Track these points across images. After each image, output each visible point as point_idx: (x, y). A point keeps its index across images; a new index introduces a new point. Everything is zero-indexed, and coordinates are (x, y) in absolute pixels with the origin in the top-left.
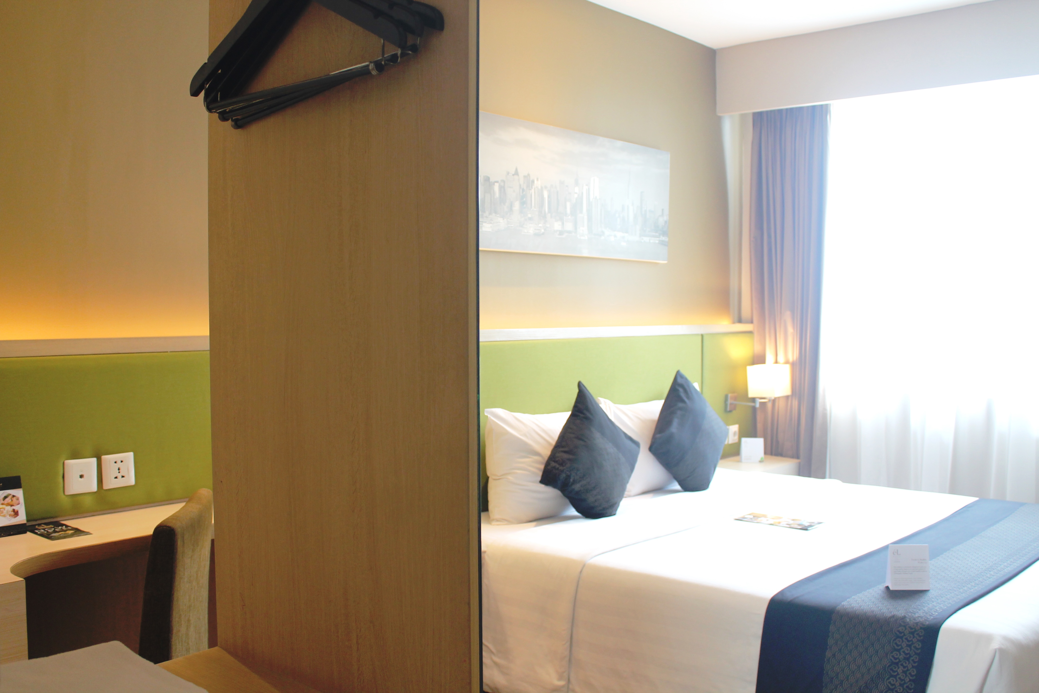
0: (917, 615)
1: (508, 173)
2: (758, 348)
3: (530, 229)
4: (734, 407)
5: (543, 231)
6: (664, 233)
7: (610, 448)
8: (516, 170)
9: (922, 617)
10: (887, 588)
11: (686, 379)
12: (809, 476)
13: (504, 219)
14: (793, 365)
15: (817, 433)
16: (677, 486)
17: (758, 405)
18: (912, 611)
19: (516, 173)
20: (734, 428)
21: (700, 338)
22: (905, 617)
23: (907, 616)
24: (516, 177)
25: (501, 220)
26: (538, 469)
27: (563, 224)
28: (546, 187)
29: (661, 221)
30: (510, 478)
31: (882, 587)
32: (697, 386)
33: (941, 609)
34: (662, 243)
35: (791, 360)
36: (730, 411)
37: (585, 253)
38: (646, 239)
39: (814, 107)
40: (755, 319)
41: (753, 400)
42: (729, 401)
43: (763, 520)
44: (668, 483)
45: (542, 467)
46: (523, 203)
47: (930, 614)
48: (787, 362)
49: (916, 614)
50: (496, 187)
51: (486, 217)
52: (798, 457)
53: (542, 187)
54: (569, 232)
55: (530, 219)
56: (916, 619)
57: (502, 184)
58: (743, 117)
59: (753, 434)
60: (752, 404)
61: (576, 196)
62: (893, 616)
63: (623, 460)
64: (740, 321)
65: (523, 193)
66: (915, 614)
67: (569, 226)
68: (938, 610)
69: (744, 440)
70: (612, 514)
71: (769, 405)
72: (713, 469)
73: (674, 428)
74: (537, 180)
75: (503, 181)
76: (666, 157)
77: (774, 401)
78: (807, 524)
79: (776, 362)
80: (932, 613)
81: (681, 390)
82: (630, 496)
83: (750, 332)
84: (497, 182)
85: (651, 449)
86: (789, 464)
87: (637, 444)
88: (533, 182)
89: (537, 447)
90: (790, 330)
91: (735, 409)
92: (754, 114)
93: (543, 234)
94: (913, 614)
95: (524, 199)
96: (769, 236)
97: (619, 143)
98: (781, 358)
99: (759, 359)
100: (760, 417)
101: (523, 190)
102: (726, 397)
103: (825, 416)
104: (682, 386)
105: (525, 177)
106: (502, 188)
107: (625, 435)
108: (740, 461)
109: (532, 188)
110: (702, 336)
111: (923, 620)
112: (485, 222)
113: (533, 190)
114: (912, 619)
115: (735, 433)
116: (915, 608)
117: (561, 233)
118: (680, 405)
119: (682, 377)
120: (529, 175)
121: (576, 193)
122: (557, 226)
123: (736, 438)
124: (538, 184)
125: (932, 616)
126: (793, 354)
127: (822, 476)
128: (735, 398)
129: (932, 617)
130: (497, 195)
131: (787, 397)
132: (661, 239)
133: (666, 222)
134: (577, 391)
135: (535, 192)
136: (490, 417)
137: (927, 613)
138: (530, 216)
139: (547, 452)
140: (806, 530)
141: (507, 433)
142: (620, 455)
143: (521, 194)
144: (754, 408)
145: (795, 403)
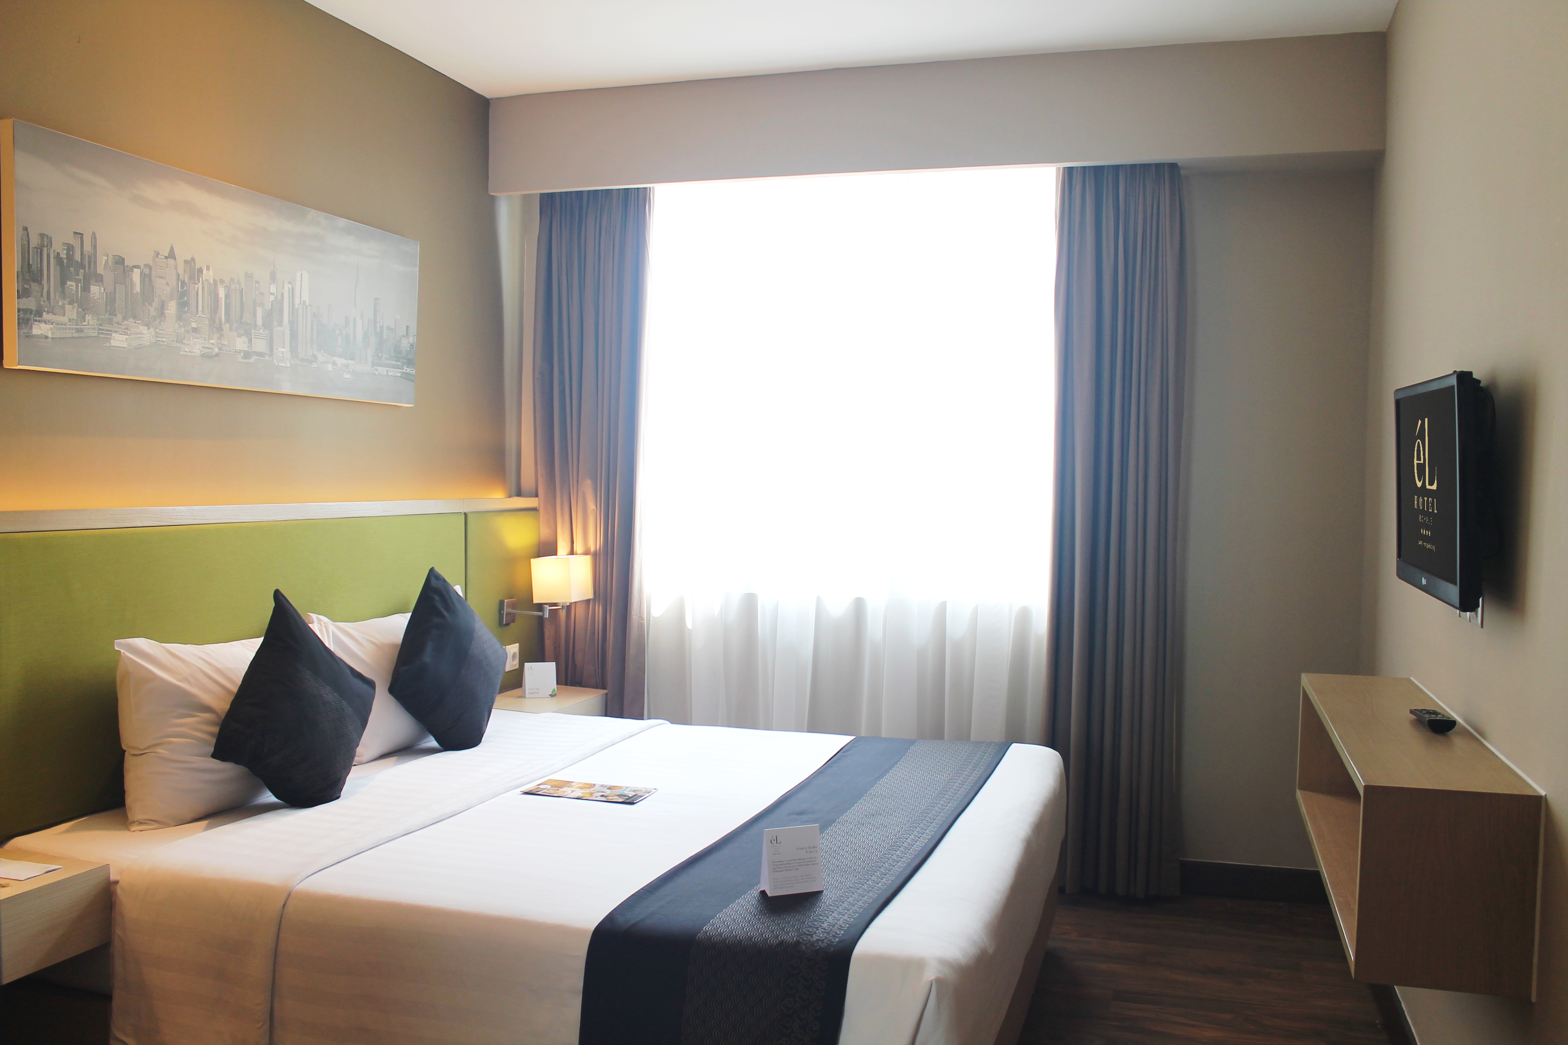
0: (815, 938)
1: (157, 254)
2: (545, 533)
3: (195, 346)
4: (512, 618)
5: (217, 350)
6: (410, 363)
7: (329, 694)
8: (172, 249)
9: (822, 941)
10: (763, 893)
11: (445, 581)
12: (621, 716)
13: (149, 329)
14: (595, 556)
15: (632, 651)
16: (433, 743)
17: (547, 615)
18: (807, 932)
19: (172, 255)
20: (513, 649)
21: (463, 517)
22: (798, 943)
23: (801, 940)
24: (171, 261)
25: (144, 329)
26: (211, 734)
27: (250, 341)
28: (222, 281)
29: (405, 344)
30: (161, 750)
31: (755, 893)
32: (459, 589)
33: (847, 924)
34: (406, 376)
35: (592, 549)
36: (507, 624)
37: (286, 388)
38: (383, 370)
39: (627, 190)
40: (541, 492)
41: (540, 607)
42: (506, 610)
43: (567, 791)
44: (420, 737)
45: (216, 729)
46: (183, 305)
47: (834, 934)
48: (586, 553)
49: (814, 936)
50: (136, 275)
51: (118, 323)
52: (604, 688)
53: (215, 281)
54: (261, 354)
55: (195, 330)
56: (815, 944)
57: (147, 271)
58: (526, 199)
59: (539, 657)
60: (540, 614)
61: (272, 298)
62: (782, 943)
63: (349, 710)
64: (519, 494)
65: (182, 287)
66: (812, 936)
67: (260, 345)
68: (843, 926)
69: (527, 665)
70: (334, 797)
71: (563, 614)
72: (486, 713)
73: (428, 656)
74: (208, 268)
75: (148, 266)
76: (414, 248)
77: (569, 608)
78: (631, 794)
79: (572, 553)
80: (836, 933)
81: (437, 598)
82: (361, 764)
83: (535, 509)
84: (135, 267)
85: (395, 690)
86: (593, 697)
87: (371, 684)
88: (200, 271)
89: (207, 699)
90: (591, 506)
91: (514, 621)
92: (542, 196)
93: (217, 355)
94: (809, 937)
95: (186, 298)
96: (562, 372)
97: (342, 222)
98: (579, 547)
99: (547, 549)
100: (549, 631)
101: (183, 283)
102: (501, 603)
103: (641, 626)
104: (438, 592)
105: (186, 262)
106: (146, 278)
107: (352, 670)
108: (523, 696)
109: (199, 280)
110: (465, 514)
111: (826, 945)
112: (116, 332)
113: (200, 285)
114: (808, 945)
115: (514, 656)
116: (810, 927)
117: (247, 355)
118: (437, 620)
119: (438, 577)
120: (193, 259)
121: (273, 294)
122: (241, 344)
123: (517, 662)
124: (208, 275)
125: (836, 937)
126: (594, 541)
127: (639, 716)
128: (513, 606)
129: (837, 940)
130: (138, 288)
131: (588, 601)
132: (404, 371)
133: (412, 345)
134: (272, 604)
135: (203, 288)
136: (124, 653)
137: (828, 933)
138: (194, 325)
139: (223, 705)
140: (632, 803)
141: (155, 677)
142: (345, 703)
143: (180, 290)
144: (541, 619)
145: (599, 610)
